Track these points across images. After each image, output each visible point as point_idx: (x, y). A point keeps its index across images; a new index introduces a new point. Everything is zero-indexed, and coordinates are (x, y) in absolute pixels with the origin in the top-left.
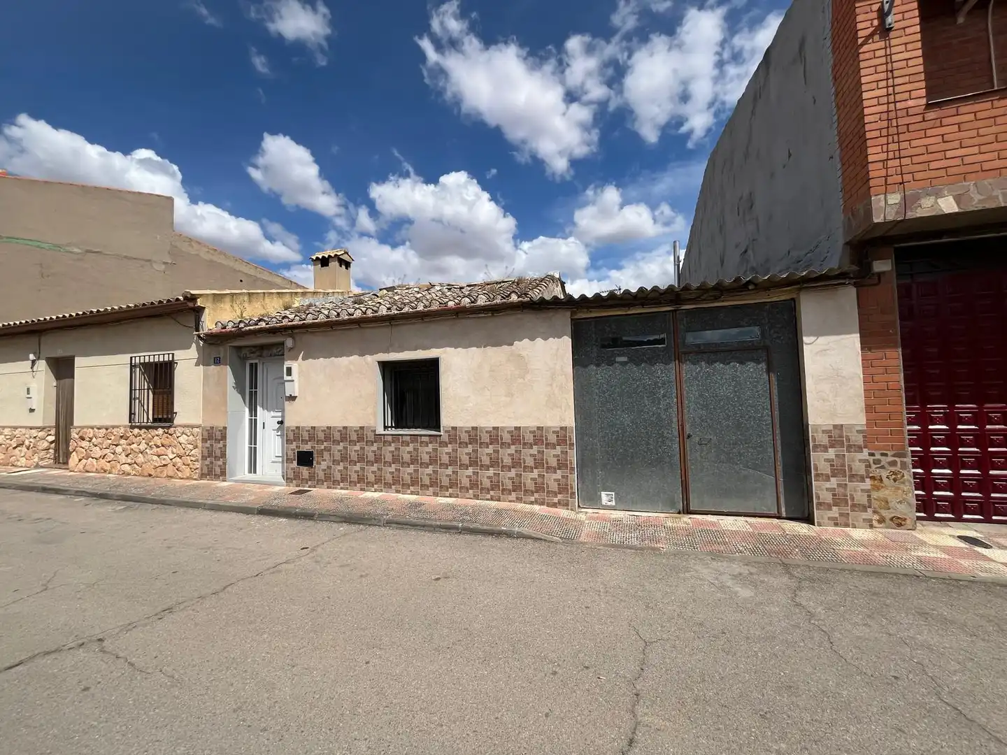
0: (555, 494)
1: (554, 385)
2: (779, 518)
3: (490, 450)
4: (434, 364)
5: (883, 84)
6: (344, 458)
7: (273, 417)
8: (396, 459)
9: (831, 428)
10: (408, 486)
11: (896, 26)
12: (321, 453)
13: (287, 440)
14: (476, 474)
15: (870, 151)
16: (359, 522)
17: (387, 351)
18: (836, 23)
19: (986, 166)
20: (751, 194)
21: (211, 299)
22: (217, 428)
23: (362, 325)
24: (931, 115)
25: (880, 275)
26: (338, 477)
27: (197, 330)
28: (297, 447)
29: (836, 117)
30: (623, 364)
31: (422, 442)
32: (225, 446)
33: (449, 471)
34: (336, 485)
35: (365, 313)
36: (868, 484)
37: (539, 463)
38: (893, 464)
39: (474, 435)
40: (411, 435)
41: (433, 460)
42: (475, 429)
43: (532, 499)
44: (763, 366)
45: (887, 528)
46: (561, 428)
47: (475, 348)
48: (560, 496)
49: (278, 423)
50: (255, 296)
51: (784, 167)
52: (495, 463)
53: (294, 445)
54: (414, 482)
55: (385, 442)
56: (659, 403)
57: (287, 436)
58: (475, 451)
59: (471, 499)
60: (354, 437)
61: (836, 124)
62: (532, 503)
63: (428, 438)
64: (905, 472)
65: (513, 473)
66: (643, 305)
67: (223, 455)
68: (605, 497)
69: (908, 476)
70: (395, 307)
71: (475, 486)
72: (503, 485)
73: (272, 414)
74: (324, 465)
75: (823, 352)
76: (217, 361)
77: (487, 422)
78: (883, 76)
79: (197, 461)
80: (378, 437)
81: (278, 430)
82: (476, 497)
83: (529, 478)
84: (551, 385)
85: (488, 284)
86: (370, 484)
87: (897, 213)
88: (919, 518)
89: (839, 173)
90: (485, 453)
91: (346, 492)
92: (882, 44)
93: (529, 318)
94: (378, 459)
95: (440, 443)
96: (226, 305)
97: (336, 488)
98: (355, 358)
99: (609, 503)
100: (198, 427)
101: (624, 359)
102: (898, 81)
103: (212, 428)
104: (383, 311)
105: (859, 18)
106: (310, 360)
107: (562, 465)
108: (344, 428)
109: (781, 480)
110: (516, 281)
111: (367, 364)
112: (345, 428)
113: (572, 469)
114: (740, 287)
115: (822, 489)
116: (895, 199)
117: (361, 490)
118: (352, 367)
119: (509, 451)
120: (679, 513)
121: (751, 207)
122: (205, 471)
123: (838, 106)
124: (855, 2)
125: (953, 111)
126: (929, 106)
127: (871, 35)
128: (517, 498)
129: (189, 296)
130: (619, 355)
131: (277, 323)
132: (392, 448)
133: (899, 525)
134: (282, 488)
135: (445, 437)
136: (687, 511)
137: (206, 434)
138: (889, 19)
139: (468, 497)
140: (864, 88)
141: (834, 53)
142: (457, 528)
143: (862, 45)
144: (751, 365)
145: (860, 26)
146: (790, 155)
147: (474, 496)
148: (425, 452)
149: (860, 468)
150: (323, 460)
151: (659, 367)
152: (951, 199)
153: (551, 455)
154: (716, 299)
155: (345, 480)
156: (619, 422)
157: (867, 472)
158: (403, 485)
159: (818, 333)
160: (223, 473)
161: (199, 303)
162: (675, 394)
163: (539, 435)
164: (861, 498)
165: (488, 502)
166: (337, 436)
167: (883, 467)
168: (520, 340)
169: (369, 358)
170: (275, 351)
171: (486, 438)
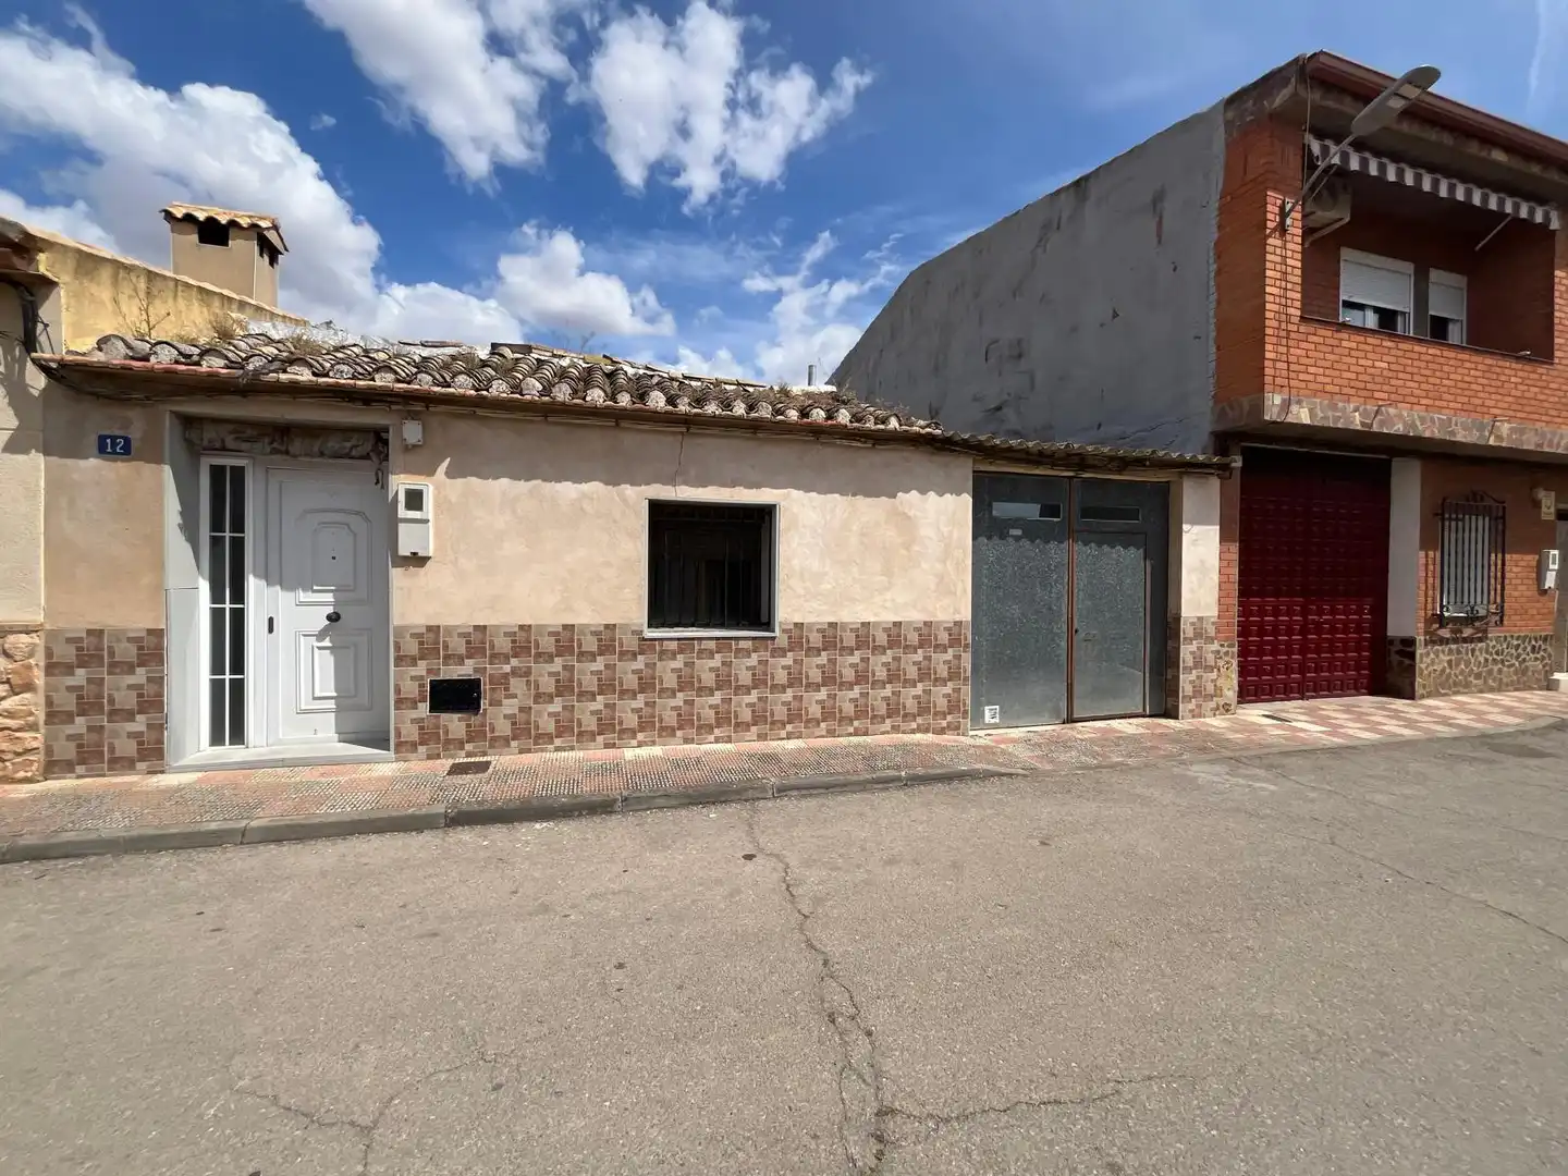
0: (944, 715)
1: (948, 563)
2: (1144, 716)
3: (856, 658)
4: (763, 516)
5: (1278, 283)
6: (564, 688)
7: (302, 604)
8: (686, 682)
9: (1196, 620)
10: (710, 729)
11: (1291, 230)
12: (502, 681)
13: (399, 660)
14: (832, 697)
15: (1268, 347)
16: (723, 799)
17: (671, 481)
18: (1229, 198)
19: (1328, 388)
20: (1019, 342)
21: (71, 263)
22: (118, 635)
23: (624, 424)
24: (1302, 329)
25: (1234, 468)
26: (549, 726)
27: (30, 343)
28: (429, 671)
29: (1214, 298)
30: (1017, 539)
31: (738, 651)
32: (159, 681)
33: (789, 695)
34: (545, 743)
35: (613, 398)
36: (1214, 675)
37: (925, 674)
38: (1227, 653)
39: (831, 637)
40: (717, 639)
41: (758, 682)
42: (833, 625)
43: (914, 725)
44: (1141, 551)
45: (1219, 715)
46: (956, 623)
47: (837, 495)
48: (949, 718)
49: (329, 617)
50: (159, 284)
51: (1102, 325)
52: (862, 677)
53: (421, 668)
54: (723, 718)
55: (663, 652)
56: (1050, 592)
57: (398, 647)
58: (832, 662)
59: (823, 737)
60: (591, 644)
61: (1213, 305)
62: (913, 732)
63: (750, 642)
64: (1233, 661)
65: (888, 691)
66: (1053, 465)
67: (152, 702)
68: (990, 713)
69: (1235, 663)
70: (686, 400)
71: (828, 714)
72: (873, 711)
73: (303, 596)
74: (510, 706)
75: (1194, 542)
76: (114, 447)
77: (853, 614)
78: (1278, 275)
79: (33, 727)
80: (646, 645)
81: (321, 636)
82: (831, 733)
83: (910, 696)
84: (944, 562)
85: (725, 383)
86: (633, 733)
87: (1279, 414)
88: (1239, 703)
89: (1213, 357)
90: (848, 664)
91: (572, 754)
92: (1278, 243)
93: (918, 461)
94: (646, 684)
95: (774, 650)
96: (102, 290)
97: (542, 750)
98: (594, 487)
99: (993, 721)
100: (28, 630)
101: (1018, 532)
102: (1289, 286)
103: (97, 634)
104: (657, 400)
105: (1269, 207)
106: (474, 480)
107: (954, 675)
108: (565, 627)
109: (1147, 675)
110: (776, 388)
111: (624, 500)
112: (569, 628)
113: (966, 679)
114: (1140, 462)
115: (1186, 682)
116: (1278, 400)
117: (607, 746)
118: (586, 506)
119: (884, 659)
120: (1064, 723)
121: (1020, 356)
122: (68, 751)
123: (1218, 286)
124: (1267, 189)
125: (1312, 330)
126: (1301, 317)
127: (1274, 230)
128: (893, 727)
129: (15, 237)
130: (1013, 528)
131: (354, 378)
132: (679, 663)
133: (1227, 711)
134: (385, 767)
135: (782, 640)
136: (1071, 720)
137: (67, 653)
138: (1289, 221)
139: (819, 734)
140: (1268, 281)
141: (1220, 227)
142: (899, 779)
143: (1269, 236)
144: (1132, 550)
145: (1270, 216)
146: (1115, 315)
147: (828, 731)
148: (743, 669)
149: (1211, 658)
150: (507, 697)
151: (1053, 545)
152: (1306, 409)
153: (941, 661)
154: (1120, 472)
155: (567, 729)
156: (1008, 614)
157: (1216, 663)
158: (700, 727)
159: (1193, 523)
160: (152, 752)
161: (43, 264)
162: (1066, 580)
163: (926, 635)
164: (1210, 688)
165: (851, 738)
166: (548, 644)
167: (1221, 658)
168: (907, 491)
169: (629, 491)
170: (333, 444)
171: (849, 640)
